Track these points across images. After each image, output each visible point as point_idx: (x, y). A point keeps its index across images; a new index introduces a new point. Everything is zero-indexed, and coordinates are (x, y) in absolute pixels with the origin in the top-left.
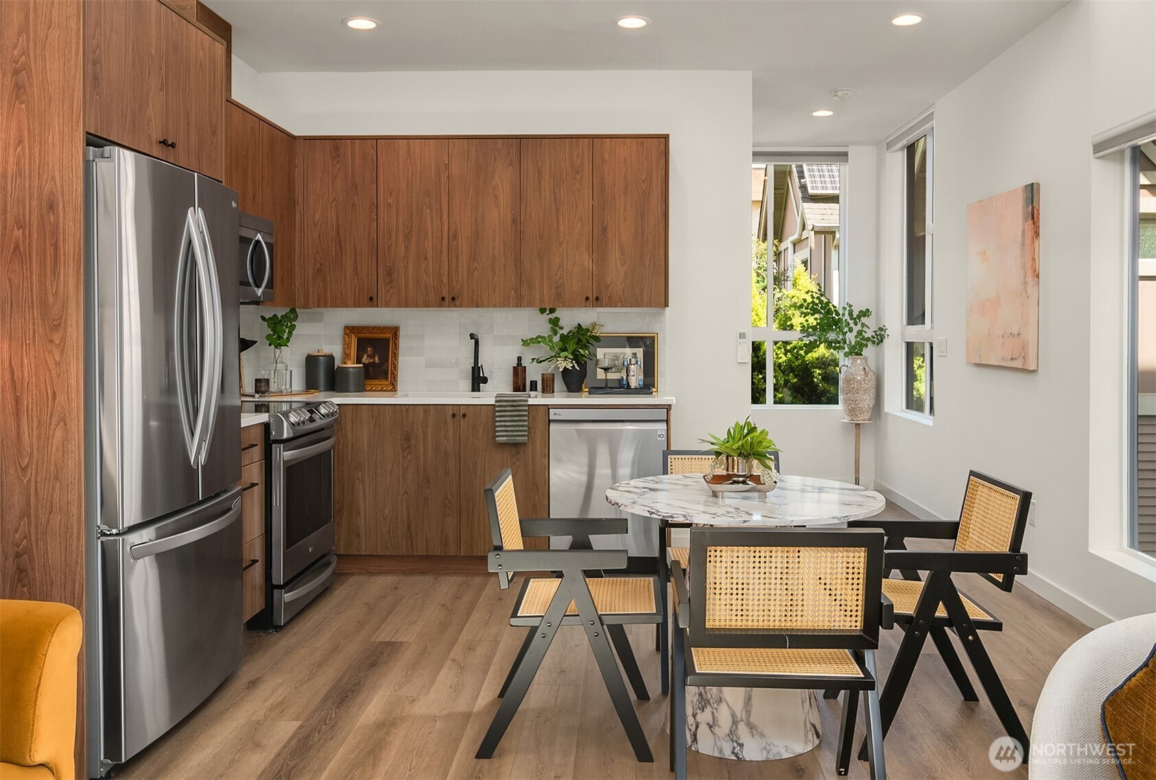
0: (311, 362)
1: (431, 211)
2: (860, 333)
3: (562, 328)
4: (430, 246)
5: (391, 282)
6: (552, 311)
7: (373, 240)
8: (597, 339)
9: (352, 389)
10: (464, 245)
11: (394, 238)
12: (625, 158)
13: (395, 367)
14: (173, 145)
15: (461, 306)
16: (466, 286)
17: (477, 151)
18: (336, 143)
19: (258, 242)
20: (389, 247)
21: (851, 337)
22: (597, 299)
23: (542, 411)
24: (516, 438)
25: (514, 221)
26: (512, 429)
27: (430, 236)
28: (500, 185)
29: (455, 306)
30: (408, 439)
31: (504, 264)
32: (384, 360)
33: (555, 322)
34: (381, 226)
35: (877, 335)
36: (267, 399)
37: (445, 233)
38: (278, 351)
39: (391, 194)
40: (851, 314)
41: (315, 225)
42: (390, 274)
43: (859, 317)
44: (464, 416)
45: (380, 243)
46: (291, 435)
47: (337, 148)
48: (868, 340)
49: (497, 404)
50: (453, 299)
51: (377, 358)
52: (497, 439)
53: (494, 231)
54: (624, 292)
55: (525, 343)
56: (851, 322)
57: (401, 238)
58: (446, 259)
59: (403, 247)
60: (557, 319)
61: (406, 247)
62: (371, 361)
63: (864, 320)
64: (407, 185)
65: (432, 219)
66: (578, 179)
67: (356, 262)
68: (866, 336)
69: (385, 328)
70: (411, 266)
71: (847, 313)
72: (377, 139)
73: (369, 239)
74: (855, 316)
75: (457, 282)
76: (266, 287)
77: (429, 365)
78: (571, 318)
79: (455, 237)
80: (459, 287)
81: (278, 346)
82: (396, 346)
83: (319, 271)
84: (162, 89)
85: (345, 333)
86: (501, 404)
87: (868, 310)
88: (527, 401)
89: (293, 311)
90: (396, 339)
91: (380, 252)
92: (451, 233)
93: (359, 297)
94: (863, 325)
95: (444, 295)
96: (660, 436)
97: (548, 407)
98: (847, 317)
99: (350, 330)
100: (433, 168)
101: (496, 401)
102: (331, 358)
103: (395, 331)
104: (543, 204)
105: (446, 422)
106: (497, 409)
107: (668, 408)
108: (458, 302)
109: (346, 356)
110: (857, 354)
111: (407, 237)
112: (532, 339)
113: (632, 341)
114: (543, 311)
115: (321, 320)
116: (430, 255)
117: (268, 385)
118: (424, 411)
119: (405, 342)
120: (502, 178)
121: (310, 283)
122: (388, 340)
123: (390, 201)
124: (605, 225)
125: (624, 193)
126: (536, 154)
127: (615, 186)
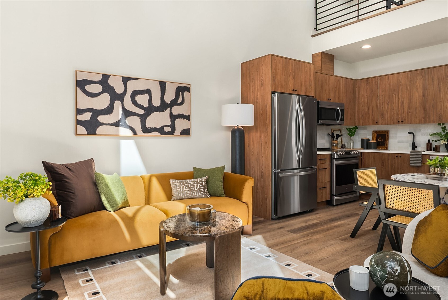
0: (362, 140)
1: (395, 95)
3: (447, 130)
4: (395, 106)
5: (383, 117)
6: (443, 124)
7: (378, 106)
9: (372, 148)
10: (406, 105)
11: (384, 105)
13: (388, 142)
14: (296, 90)
15: (405, 123)
16: (406, 118)
17: (410, 75)
19: (338, 109)
20: (382, 107)
23: (427, 157)
24: (417, 165)
25: (423, 96)
26: (416, 161)
27: (395, 103)
28: (419, 85)
29: (403, 124)
30: (383, 162)
31: (420, 110)
33: (444, 128)
34: (380, 102)
36: (345, 150)
37: (400, 101)
38: (351, 137)
39: (383, 92)
41: (362, 103)
42: (383, 115)
44: (400, 157)
45: (380, 106)
46: (337, 158)
47: (367, 81)
49: (411, 154)
50: (402, 122)
51: (382, 140)
52: (410, 164)
53: (416, 100)
55: (430, 135)
57: (386, 104)
58: (400, 109)
59: (386, 107)
61: (388, 107)
62: (381, 141)
64: (388, 89)
65: (396, 98)
67: (373, 112)
69: (384, 131)
70: (389, 112)
72: (379, 76)
73: (376, 105)
75: (404, 116)
76: (340, 120)
77: (399, 142)
79: (403, 103)
80: (404, 118)
81: (351, 136)
82: (388, 137)
83: (363, 115)
84: (293, 79)
85: (373, 133)
86: (412, 154)
89: (356, 127)
90: (388, 134)
91: (380, 109)
92: (402, 101)
93: (374, 122)
95: (399, 120)
97: (430, 155)
99: (374, 132)
100: (396, 83)
101: (411, 153)
102: (368, 140)
103: (388, 132)
104: (434, 89)
105: (395, 159)
106: (411, 155)
108: (404, 123)
109: (373, 139)
111: (388, 104)
112: (434, 134)
114: (439, 124)
115: (367, 129)
116: (395, 109)
117: (345, 146)
118: (388, 155)
119: (391, 135)
120: (419, 83)
121: (360, 119)
122: (386, 135)
123: (383, 94)
126: (432, 73)
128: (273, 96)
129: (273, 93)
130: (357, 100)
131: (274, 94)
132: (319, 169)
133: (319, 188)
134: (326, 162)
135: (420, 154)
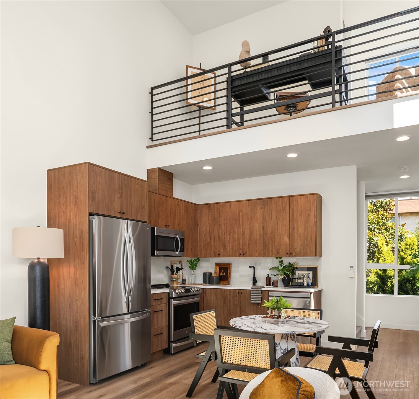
0: (205, 274)
1: (237, 225)
3: (284, 264)
4: (237, 237)
5: (225, 249)
6: (281, 258)
7: (220, 235)
8: (297, 268)
9: (215, 283)
10: (247, 236)
11: (226, 235)
12: (301, 203)
13: (230, 277)
14: (124, 213)
15: (246, 257)
16: (247, 250)
17: (251, 205)
18: (209, 206)
19: (177, 238)
20: (224, 238)
22: (291, 254)
23: (267, 293)
24: (257, 301)
25: (263, 228)
26: (256, 298)
27: (237, 234)
28: (258, 215)
29: (244, 257)
30: (225, 300)
31: (260, 242)
32: (227, 274)
33: (281, 262)
34: (222, 231)
36: (185, 286)
37: (241, 232)
38: (193, 271)
39: (225, 221)
41: (203, 232)
42: (224, 246)
44: (242, 293)
45: (222, 236)
46: (176, 296)
49: (252, 290)
50: (243, 254)
51: (225, 274)
52: (251, 301)
54: (300, 251)
55: (270, 269)
57: (228, 235)
58: (241, 241)
60: (282, 261)
61: (229, 238)
62: (223, 274)
64: (230, 218)
65: (237, 228)
67: (215, 243)
69: (227, 264)
70: (231, 244)
72: (221, 203)
75: (245, 248)
76: (180, 251)
77: (241, 276)
78: (287, 260)
79: (244, 234)
80: (245, 250)
81: (193, 269)
82: (230, 270)
83: (204, 246)
84: (120, 198)
85: (215, 266)
86: (253, 289)
88: (261, 289)
89: (198, 259)
90: (230, 267)
91: (222, 240)
92: (243, 232)
93: (216, 254)
95: (241, 253)
97: (269, 291)
99: (217, 264)
100: (238, 211)
101: (251, 289)
102: (211, 274)
103: (230, 265)
104: (272, 221)
105: (236, 295)
106: (251, 291)
107: (311, 293)
108: (245, 255)
109: (215, 273)
111: (230, 234)
112: (273, 268)
113: (309, 269)
114: (277, 258)
115: (209, 261)
116: (236, 240)
117: (186, 281)
118: (230, 291)
119: (233, 269)
120: (259, 214)
121: (202, 250)
122: (228, 268)
123: (225, 223)
124: (294, 227)
125: (301, 216)
126: (270, 204)
127: (297, 213)
128: (92, 218)
129: (91, 214)
130: (199, 228)
131: (93, 216)
132: (154, 312)
133: (154, 335)
134: (162, 303)
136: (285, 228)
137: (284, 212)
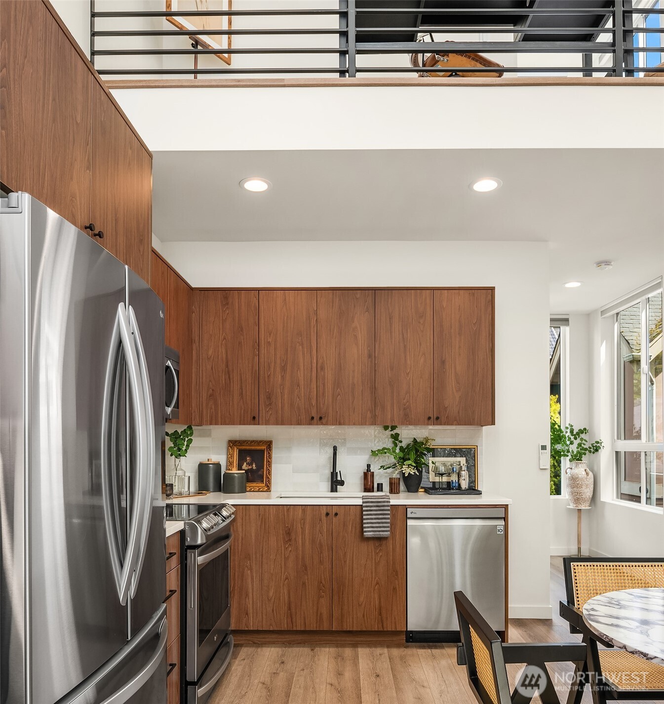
0: (202, 469)
1: (303, 348)
2: (580, 445)
3: (401, 442)
4: (302, 375)
5: (270, 404)
6: (393, 428)
7: (256, 371)
8: (429, 450)
9: (236, 490)
10: (329, 375)
11: (272, 369)
12: (460, 306)
13: (269, 472)
14: (99, 235)
15: (326, 424)
16: (331, 409)
17: (340, 300)
18: (226, 293)
19: (169, 367)
20: (269, 376)
21: (574, 448)
22: (437, 418)
23: (401, 510)
24: (381, 533)
25: (370, 356)
26: (377, 525)
27: (302, 368)
28: (359, 327)
29: (322, 424)
30: (288, 533)
31: (362, 390)
32: (260, 467)
33: (395, 437)
34: (262, 360)
35: (593, 446)
37: (314, 365)
38: (178, 460)
39: (270, 334)
40: (572, 431)
41: (209, 359)
42: (269, 398)
43: (578, 434)
44: (336, 514)
45: (262, 373)
47: (226, 298)
48: (586, 449)
49: (364, 505)
50: (321, 418)
51: (254, 466)
52: (365, 534)
53: (354, 364)
54: (459, 412)
55: (374, 453)
56: (572, 438)
57: (278, 369)
58: (315, 386)
59: (280, 376)
60: (397, 435)
61: (282, 377)
62: (250, 467)
63: (582, 436)
64: (284, 327)
65: (304, 354)
66: (422, 323)
67: (241, 388)
68: (586, 447)
69: (261, 441)
70: (286, 391)
71: (569, 431)
72: (259, 290)
73: (252, 370)
74: (575, 433)
75: (324, 404)
76: (174, 407)
77: (296, 470)
78: (408, 434)
79: (322, 368)
80: (325, 408)
82: (270, 457)
83: (212, 395)
84: (88, 168)
85: (228, 446)
86: (368, 504)
87: (585, 429)
88: (389, 502)
89: (190, 428)
90: (270, 450)
91: (261, 381)
92: (319, 365)
93: (244, 417)
94: (582, 439)
95: (313, 415)
96: (499, 531)
97: (406, 507)
98: (569, 434)
99: (232, 443)
100: (305, 313)
102: (218, 466)
103: (269, 444)
104: (393, 342)
105: (320, 520)
106: (364, 508)
107: (506, 507)
108: (324, 421)
109: (230, 464)
110: (578, 460)
111: (284, 369)
112: (379, 450)
113: (457, 452)
114: (386, 428)
115: (209, 435)
116: (302, 383)
119: (277, 455)
120: (360, 322)
121: (204, 405)
122: (262, 451)
123: (270, 340)
124: (443, 359)
125: (459, 334)
126: (388, 302)
127: (451, 328)
130: (194, 348)
135: (386, 504)
136: (422, 360)
137: (420, 322)
